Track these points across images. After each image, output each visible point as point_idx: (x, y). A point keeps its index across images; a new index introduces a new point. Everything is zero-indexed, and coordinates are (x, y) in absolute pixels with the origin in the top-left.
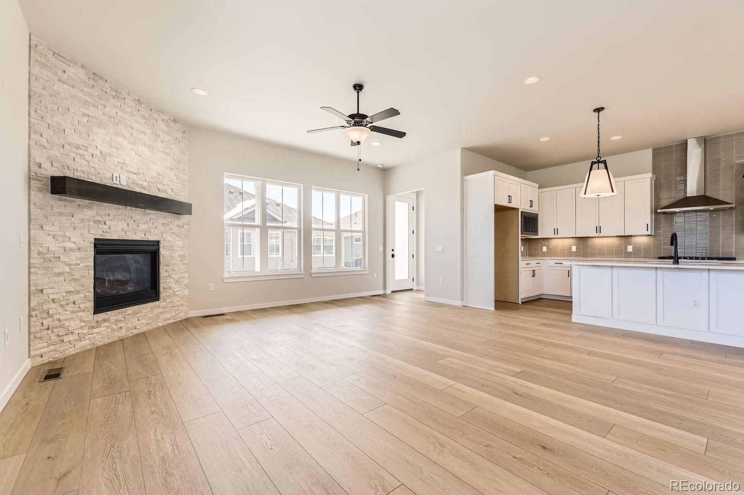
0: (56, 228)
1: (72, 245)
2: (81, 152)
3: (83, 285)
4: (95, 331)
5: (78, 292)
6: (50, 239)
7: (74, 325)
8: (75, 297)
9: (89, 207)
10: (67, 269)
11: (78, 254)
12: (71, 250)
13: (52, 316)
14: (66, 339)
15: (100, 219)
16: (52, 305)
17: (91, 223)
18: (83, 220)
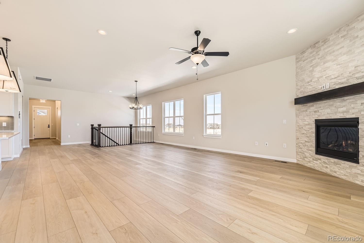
0: (302, 117)
1: (307, 123)
2: (309, 83)
3: (310, 139)
4: (315, 161)
5: (309, 142)
6: (300, 121)
7: (307, 155)
8: (307, 144)
9: (312, 106)
10: (305, 132)
11: (309, 127)
12: (306, 125)
13: (301, 148)
14: (305, 159)
15: (316, 110)
16: (301, 145)
17: (313, 113)
18: (310, 112)
